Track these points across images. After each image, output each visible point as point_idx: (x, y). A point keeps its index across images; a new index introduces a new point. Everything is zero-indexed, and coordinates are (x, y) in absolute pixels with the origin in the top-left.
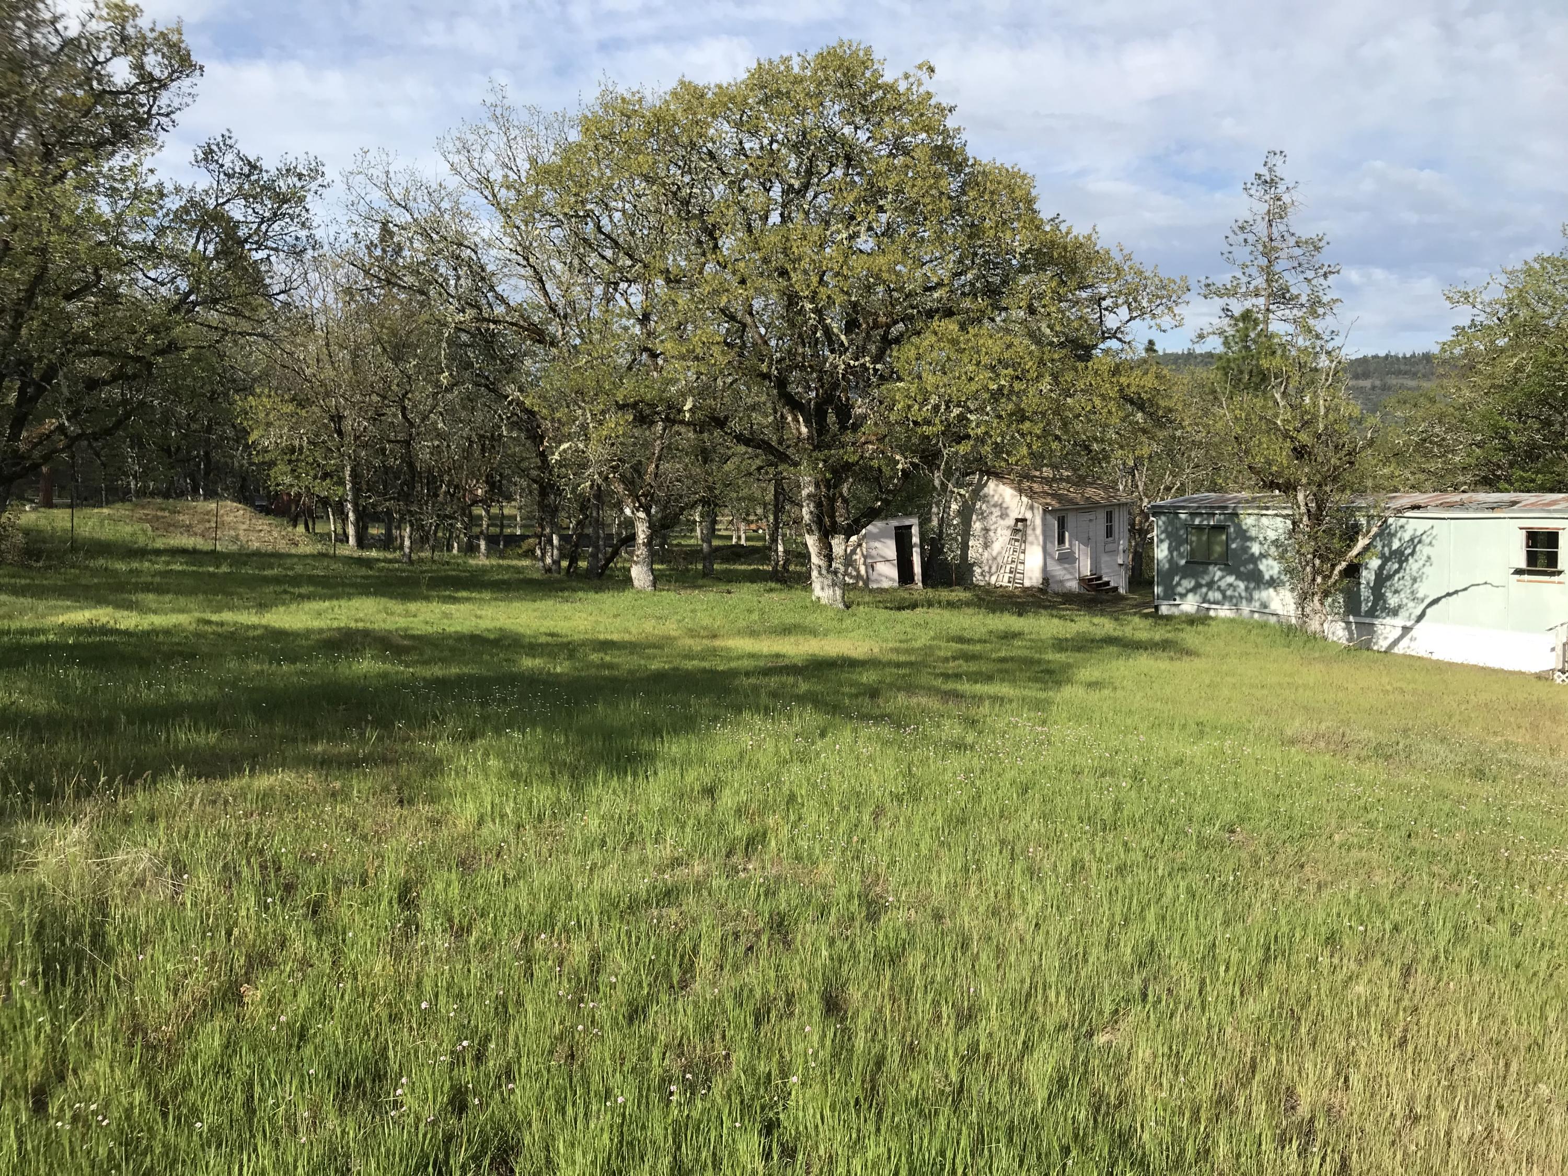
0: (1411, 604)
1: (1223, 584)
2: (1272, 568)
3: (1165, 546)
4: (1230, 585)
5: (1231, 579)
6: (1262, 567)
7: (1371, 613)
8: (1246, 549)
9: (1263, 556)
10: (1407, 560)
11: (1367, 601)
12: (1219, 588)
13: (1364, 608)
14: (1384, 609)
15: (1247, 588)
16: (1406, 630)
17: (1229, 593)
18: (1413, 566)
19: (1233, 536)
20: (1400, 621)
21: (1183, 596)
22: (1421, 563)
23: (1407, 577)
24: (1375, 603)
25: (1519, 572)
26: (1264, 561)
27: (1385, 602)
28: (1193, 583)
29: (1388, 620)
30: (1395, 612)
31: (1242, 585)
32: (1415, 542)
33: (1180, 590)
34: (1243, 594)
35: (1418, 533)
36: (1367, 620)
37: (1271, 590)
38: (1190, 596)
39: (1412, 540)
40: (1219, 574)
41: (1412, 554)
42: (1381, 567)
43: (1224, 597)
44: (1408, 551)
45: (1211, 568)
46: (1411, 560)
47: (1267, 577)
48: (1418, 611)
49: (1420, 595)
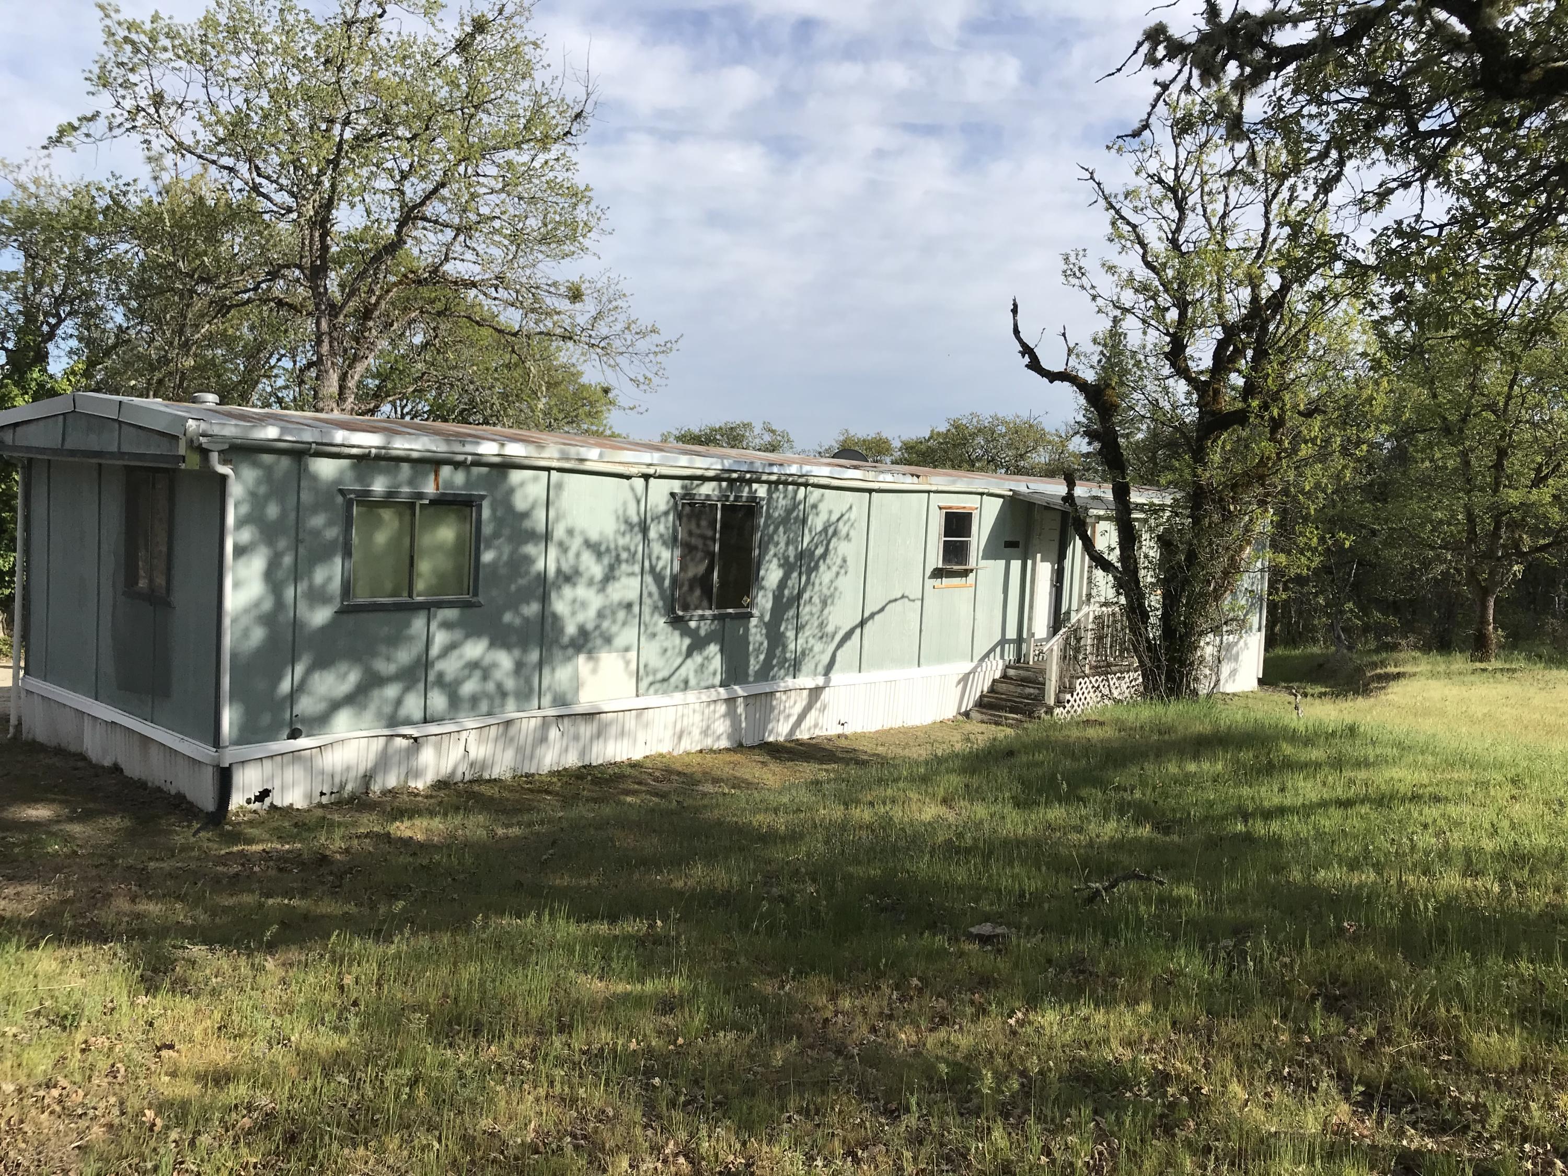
0: (818, 646)
1: (450, 666)
2: (584, 605)
3: (256, 564)
4: (474, 665)
5: (475, 649)
6: (560, 606)
7: (765, 673)
8: (520, 563)
9: (568, 577)
10: (816, 567)
11: (758, 651)
12: (440, 681)
13: (754, 665)
14: (781, 665)
15: (519, 666)
16: (815, 693)
17: (469, 688)
18: (824, 576)
19: (487, 529)
20: (806, 680)
21: (321, 721)
22: (835, 569)
23: (816, 600)
24: (770, 655)
25: (938, 573)
26: (567, 591)
27: (785, 647)
28: (353, 678)
29: (790, 682)
30: (795, 667)
31: (504, 661)
32: (829, 533)
33: (306, 705)
34: (510, 684)
35: (834, 518)
36: (765, 687)
37: (582, 659)
38: (343, 721)
39: (825, 530)
40: (440, 638)
41: (824, 556)
42: (782, 584)
43: (455, 701)
44: (820, 551)
45: (418, 624)
46: (822, 567)
47: (571, 629)
48: (826, 659)
49: (830, 629)
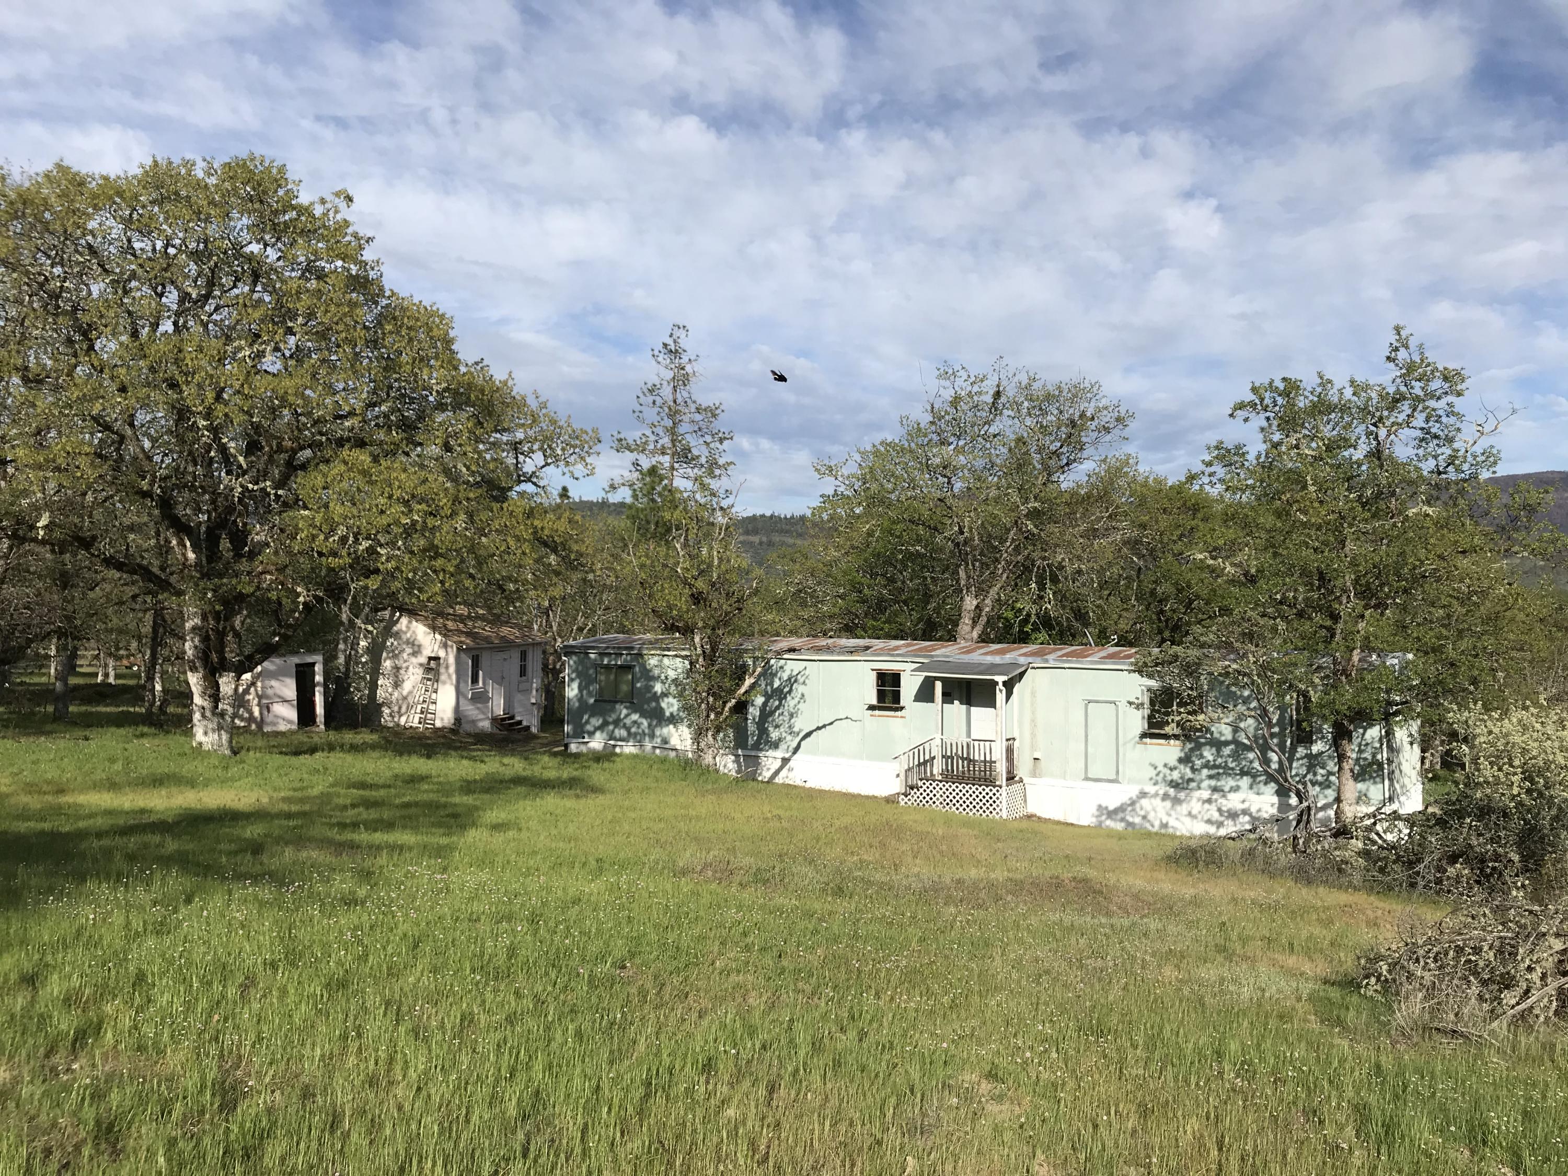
0: (789, 738)
1: (628, 721)
2: (672, 705)
3: (575, 685)
4: (635, 722)
5: (635, 717)
6: (664, 705)
7: (757, 747)
8: (649, 688)
9: (665, 695)
10: (785, 698)
11: (753, 735)
12: (625, 726)
13: (751, 742)
14: (767, 742)
15: (650, 725)
16: (785, 761)
17: (633, 730)
18: (790, 702)
19: (639, 675)
20: (780, 754)
21: (591, 734)
22: (797, 700)
23: (786, 713)
24: (760, 737)
25: (872, 708)
26: (666, 700)
27: (768, 735)
28: (601, 721)
29: (771, 753)
30: (775, 745)
31: (645, 723)
32: (792, 681)
33: (589, 728)
34: (647, 731)
35: (795, 673)
36: (753, 753)
37: (671, 726)
38: (598, 734)
39: (789, 679)
40: (624, 712)
41: (790, 692)
42: (765, 704)
43: (629, 734)
44: (787, 689)
45: (618, 706)
46: (789, 698)
47: (667, 714)
48: (794, 744)
49: (796, 729)
